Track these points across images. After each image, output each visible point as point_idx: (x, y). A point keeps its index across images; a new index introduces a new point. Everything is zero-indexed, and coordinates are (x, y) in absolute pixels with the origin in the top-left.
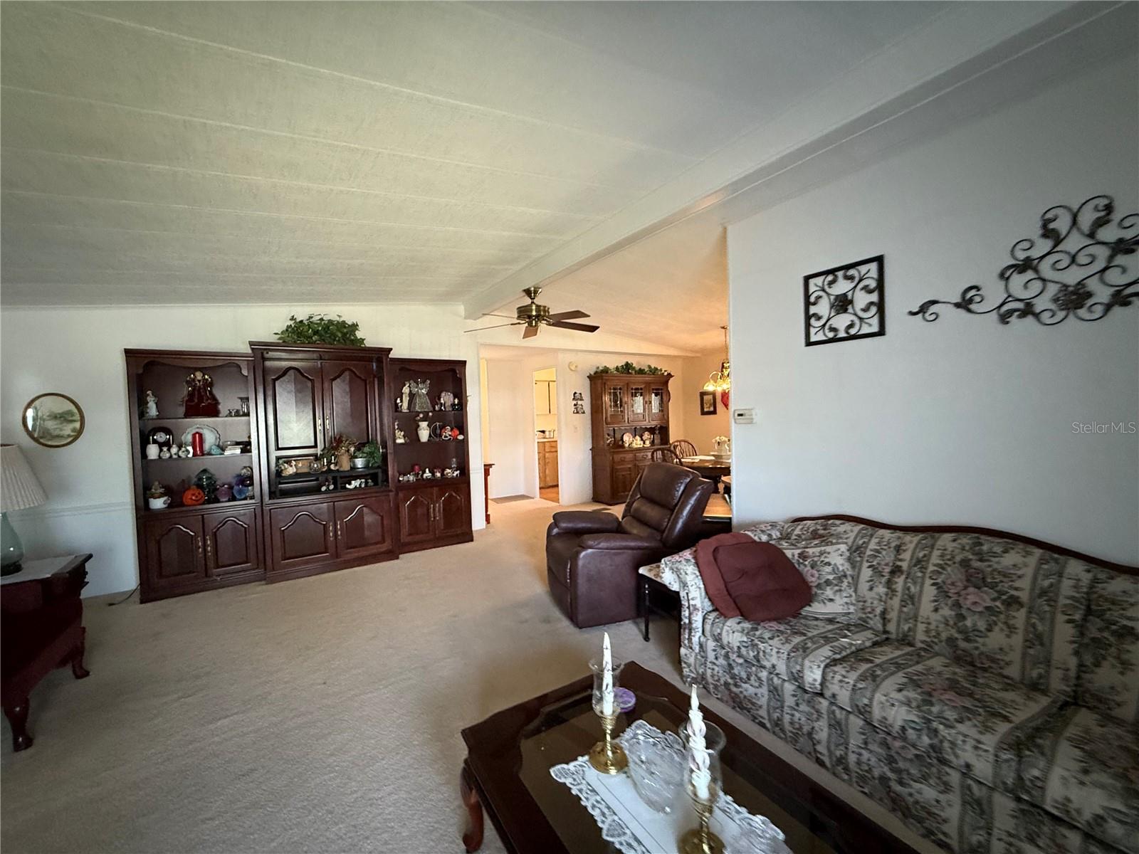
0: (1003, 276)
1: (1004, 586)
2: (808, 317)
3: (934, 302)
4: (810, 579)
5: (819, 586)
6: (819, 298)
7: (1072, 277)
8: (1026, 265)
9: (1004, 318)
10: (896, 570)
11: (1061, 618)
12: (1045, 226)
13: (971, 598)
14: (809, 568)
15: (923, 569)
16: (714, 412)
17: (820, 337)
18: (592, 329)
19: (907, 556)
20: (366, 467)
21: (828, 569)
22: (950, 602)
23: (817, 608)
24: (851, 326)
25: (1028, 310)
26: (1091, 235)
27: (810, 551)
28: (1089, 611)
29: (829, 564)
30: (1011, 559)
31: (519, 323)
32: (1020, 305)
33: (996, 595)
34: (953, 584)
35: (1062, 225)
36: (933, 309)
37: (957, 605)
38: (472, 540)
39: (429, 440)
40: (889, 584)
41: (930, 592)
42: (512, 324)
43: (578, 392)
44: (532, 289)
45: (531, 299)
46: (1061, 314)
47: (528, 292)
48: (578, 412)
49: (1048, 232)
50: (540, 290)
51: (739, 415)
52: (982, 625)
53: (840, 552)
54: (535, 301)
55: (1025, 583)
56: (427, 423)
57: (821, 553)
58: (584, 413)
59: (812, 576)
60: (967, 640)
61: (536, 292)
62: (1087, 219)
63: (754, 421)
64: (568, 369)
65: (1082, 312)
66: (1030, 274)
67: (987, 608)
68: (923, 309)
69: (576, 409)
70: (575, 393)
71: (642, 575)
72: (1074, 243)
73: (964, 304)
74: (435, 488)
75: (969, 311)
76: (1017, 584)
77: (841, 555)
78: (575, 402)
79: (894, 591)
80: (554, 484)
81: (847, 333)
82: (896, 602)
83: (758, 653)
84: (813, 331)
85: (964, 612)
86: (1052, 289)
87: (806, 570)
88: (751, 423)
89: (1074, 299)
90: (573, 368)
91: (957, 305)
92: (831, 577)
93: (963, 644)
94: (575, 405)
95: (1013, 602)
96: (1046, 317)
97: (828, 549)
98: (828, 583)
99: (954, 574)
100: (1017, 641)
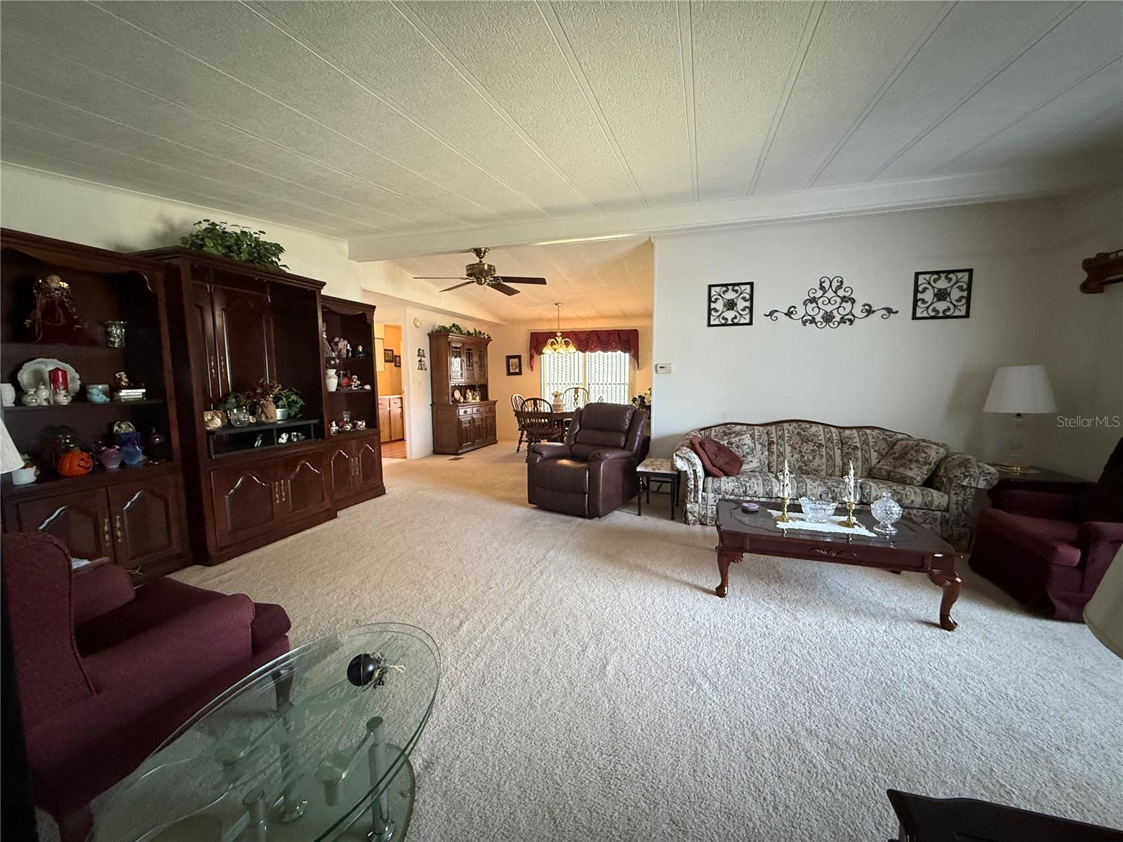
0: (805, 304)
1: (816, 440)
2: (710, 310)
3: (777, 311)
4: (737, 454)
5: (744, 456)
6: (716, 299)
7: (829, 308)
8: (813, 300)
9: (804, 323)
10: (771, 443)
11: (836, 448)
12: (821, 284)
13: (805, 448)
14: (735, 448)
15: (783, 440)
16: (520, 373)
17: (717, 322)
19: (774, 435)
21: (746, 447)
22: (797, 451)
23: (745, 467)
24: (735, 317)
25: (813, 321)
26: (836, 292)
27: (733, 440)
28: (842, 443)
29: (746, 444)
30: (814, 429)
32: (810, 318)
33: (813, 444)
34: (797, 443)
35: (826, 285)
36: (776, 314)
37: (801, 452)
38: (384, 493)
39: (337, 390)
40: (769, 450)
41: (788, 449)
44: (483, 249)
45: (480, 258)
46: (824, 324)
47: (478, 251)
48: (422, 369)
49: (822, 288)
50: (491, 251)
51: (660, 367)
52: (811, 458)
53: (748, 438)
54: (482, 260)
55: (822, 437)
56: (335, 370)
57: (740, 440)
58: (426, 369)
59: (739, 452)
60: (806, 465)
61: (485, 252)
62: (835, 285)
63: (672, 372)
64: (415, 326)
65: (831, 324)
66: (814, 305)
67: (812, 450)
68: (771, 314)
69: (420, 365)
70: (419, 349)
71: (639, 472)
72: (830, 294)
73: (789, 314)
74: (353, 441)
75: (791, 318)
76: (819, 438)
79: (773, 453)
81: (732, 321)
82: (775, 457)
84: (712, 318)
85: (803, 454)
86: (822, 313)
87: (734, 449)
88: (670, 372)
89: (828, 318)
90: (418, 324)
91: (786, 314)
92: (748, 450)
93: (804, 468)
94: (419, 361)
95: (820, 446)
96: (819, 324)
97: (742, 437)
98: (748, 453)
99: (796, 439)
100: (824, 460)
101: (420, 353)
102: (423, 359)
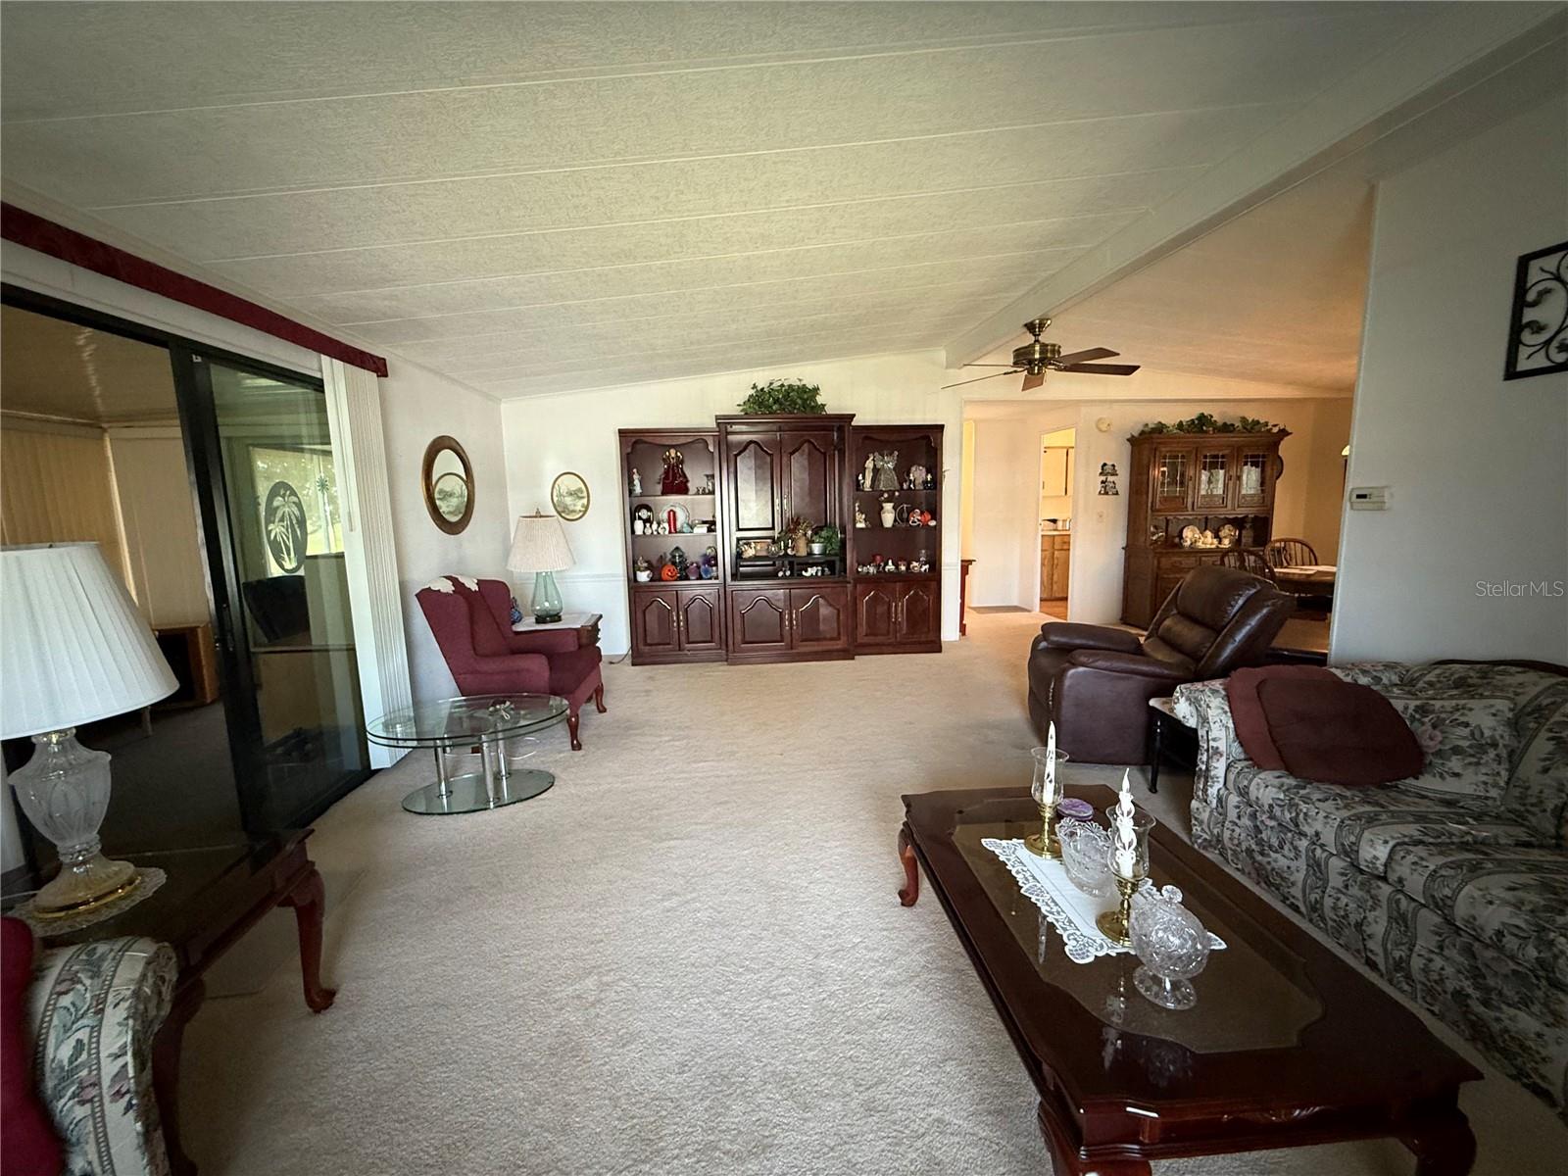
4: (1425, 742)
5: (1439, 753)
6: (1545, 292)
14: (1428, 726)
17: (1538, 362)
18: (1128, 370)
20: (823, 553)
21: (1466, 732)
23: (1428, 782)
27: (1438, 704)
29: (1467, 725)
31: (1016, 372)
38: (941, 650)
39: (893, 526)
42: (1005, 374)
43: (1109, 463)
44: (1037, 321)
45: (1035, 335)
47: (1031, 327)
48: (1106, 493)
50: (1049, 322)
51: (1359, 496)
53: (1493, 711)
54: (1040, 338)
56: (892, 504)
57: (1457, 709)
58: (1117, 494)
59: (1432, 738)
61: (1042, 325)
63: (1387, 506)
64: (1096, 430)
69: (1105, 488)
70: (1105, 465)
71: (1153, 708)
74: (898, 584)
77: (1494, 715)
78: (1103, 478)
80: (1061, 595)
83: (1298, 815)
84: (1524, 352)
87: (1422, 729)
88: (1381, 509)
90: (1104, 427)
92: (1464, 743)
94: (1103, 482)
97: (1471, 703)
98: (1456, 750)
101: (1107, 470)
102: (1110, 479)
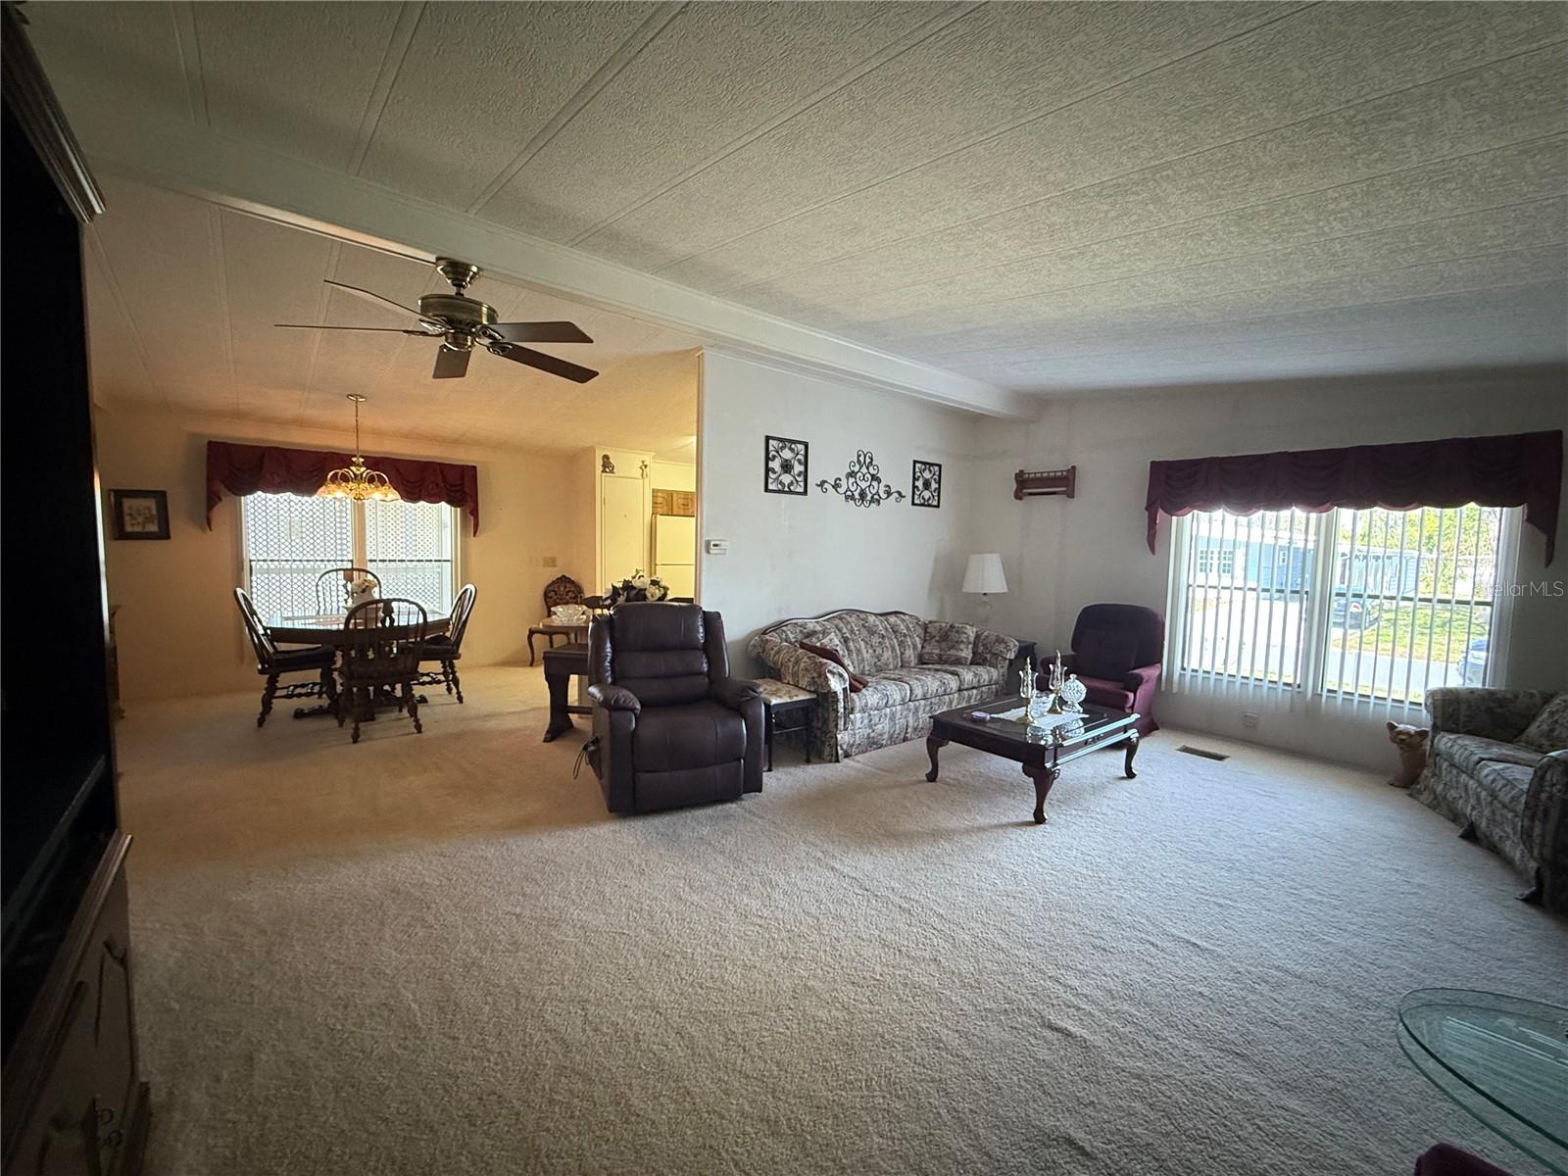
0: (847, 477)
1: (878, 631)
2: (767, 470)
3: (826, 482)
6: (773, 457)
7: (864, 485)
8: (853, 474)
9: (847, 498)
10: (846, 640)
12: (858, 458)
13: (874, 641)
15: (855, 635)
16: (164, 534)
17: (774, 487)
19: (845, 630)
22: (869, 646)
24: (791, 484)
25: (852, 497)
26: (868, 469)
28: (894, 631)
30: (871, 619)
32: (850, 494)
33: (877, 637)
34: (866, 637)
35: (862, 459)
36: (825, 485)
41: (862, 645)
45: (459, 286)
46: (860, 502)
51: (714, 545)
54: (465, 292)
55: (880, 627)
62: (868, 460)
63: (727, 551)
65: (865, 503)
66: (853, 479)
67: (879, 643)
68: (822, 484)
71: (772, 705)
72: (864, 470)
73: (836, 486)
75: (837, 491)
79: (851, 651)
81: (789, 487)
82: (854, 655)
84: (769, 481)
85: (874, 648)
86: (859, 489)
88: (725, 553)
89: (863, 496)
91: (833, 487)
93: (878, 664)
95: (883, 637)
96: (856, 502)
99: (865, 633)
100: (890, 653)
